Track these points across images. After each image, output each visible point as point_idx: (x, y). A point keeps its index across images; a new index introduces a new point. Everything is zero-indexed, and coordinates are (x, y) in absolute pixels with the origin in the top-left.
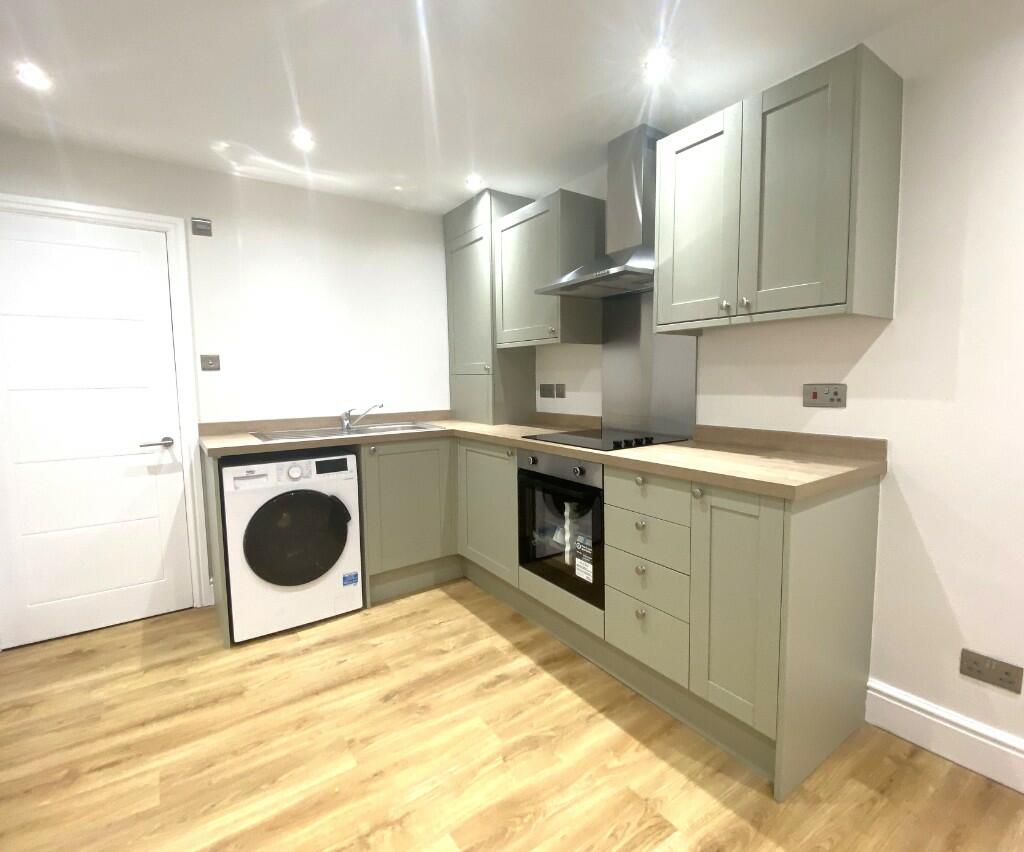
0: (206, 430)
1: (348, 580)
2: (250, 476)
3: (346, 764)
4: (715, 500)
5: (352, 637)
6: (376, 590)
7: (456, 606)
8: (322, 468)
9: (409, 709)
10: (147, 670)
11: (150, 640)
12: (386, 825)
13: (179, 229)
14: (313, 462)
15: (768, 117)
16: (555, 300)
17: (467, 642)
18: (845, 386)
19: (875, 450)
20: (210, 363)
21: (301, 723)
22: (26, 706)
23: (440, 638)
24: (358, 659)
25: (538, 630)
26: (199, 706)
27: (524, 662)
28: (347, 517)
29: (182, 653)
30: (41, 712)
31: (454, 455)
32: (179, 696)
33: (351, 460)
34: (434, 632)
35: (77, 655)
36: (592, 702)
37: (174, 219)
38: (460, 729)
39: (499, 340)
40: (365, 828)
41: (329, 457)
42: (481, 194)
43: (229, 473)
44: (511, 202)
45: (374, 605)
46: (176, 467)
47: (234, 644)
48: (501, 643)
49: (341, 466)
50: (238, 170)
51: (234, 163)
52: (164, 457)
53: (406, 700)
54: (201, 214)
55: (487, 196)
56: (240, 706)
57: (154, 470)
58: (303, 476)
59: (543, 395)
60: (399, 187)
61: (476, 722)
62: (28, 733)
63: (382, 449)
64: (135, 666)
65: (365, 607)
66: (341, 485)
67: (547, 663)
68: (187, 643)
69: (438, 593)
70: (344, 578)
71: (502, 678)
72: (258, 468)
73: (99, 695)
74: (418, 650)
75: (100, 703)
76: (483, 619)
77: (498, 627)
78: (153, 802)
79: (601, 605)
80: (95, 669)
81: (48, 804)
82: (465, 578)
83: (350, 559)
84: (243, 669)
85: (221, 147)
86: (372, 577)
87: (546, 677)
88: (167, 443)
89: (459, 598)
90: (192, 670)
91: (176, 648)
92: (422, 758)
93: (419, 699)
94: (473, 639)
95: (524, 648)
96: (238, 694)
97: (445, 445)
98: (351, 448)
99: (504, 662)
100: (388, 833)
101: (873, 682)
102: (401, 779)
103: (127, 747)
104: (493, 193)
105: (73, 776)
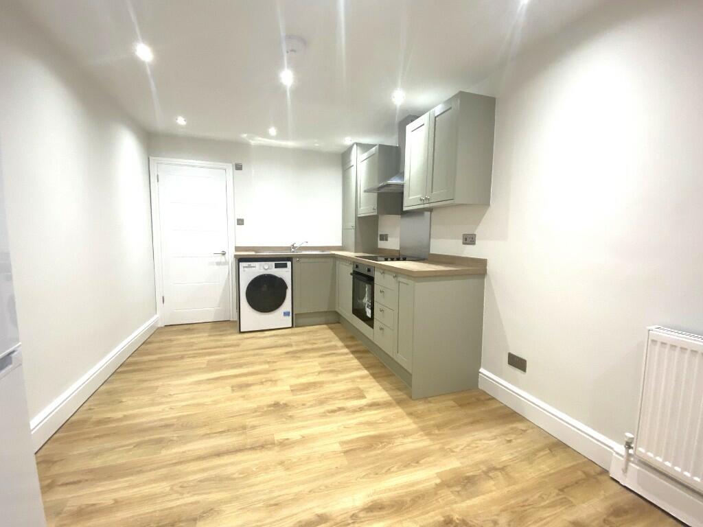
0: (237, 249)
1: (286, 314)
2: (249, 267)
3: (267, 366)
4: (401, 279)
5: (283, 335)
6: (298, 320)
7: (330, 331)
8: (277, 266)
9: (293, 357)
10: (210, 336)
11: (212, 328)
12: (271, 381)
13: (230, 168)
14: (273, 263)
15: (437, 119)
16: (376, 195)
17: (326, 342)
18: (475, 235)
19: (483, 263)
20: (240, 222)
21: (254, 355)
22: (171, 340)
23: (316, 339)
24: (281, 341)
25: (360, 342)
26: (225, 347)
27: (346, 350)
28: (286, 287)
29: (222, 333)
30: (175, 342)
31: (335, 265)
32: (219, 343)
33: (289, 264)
34: (315, 338)
35: (189, 330)
36: (363, 365)
37: (228, 164)
38: (308, 364)
39: (359, 213)
40: (264, 380)
41: (280, 261)
42: (353, 145)
43: (242, 264)
44: (365, 147)
45: (296, 327)
46: (226, 263)
47: (241, 332)
48: (340, 344)
49: (285, 266)
50: (253, 142)
51: (250, 141)
52: (223, 259)
53: (294, 355)
54: (239, 162)
55: (355, 146)
56: (237, 348)
57: (218, 264)
58: (268, 269)
59: (381, 240)
60: (316, 144)
61: (316, 363)
62: (170, 347)
63: (303, 260)
64: (207, 334)
65: (292, 327)
66: (285, 274)
67: (353, 352)
68: (225, 330)
69: (325, 326)
70: (284, 313)
71: (334, 354)
72: (253, 264)
73: (192, 340)
74: (306, 342)
75: (193, 342)
76: (337, 336)
77: (342, 339)
78: (203, 366)
79: (372, 327)
80: (194, 334)
81: (174, 363)
82: (339, 323)
83: (287, 305)
84: (240, 339)
85: (245, 136)
86: (296, 315)
87: (351, 356)
88: (224, 254)
89: (332, 329)
90: (224, 338)
91: (220, 331)
92: (291, 369)
93: (298, 355)
94: (330, 341)
95: (348, 347)
96: (238, 345)
97: (330, 261)
98: (289, 259)
99: (339, 349)
100: (270, 382)
101: (482, 370)
102: (280, 372)
103: (200, 353)
104: (357, 144)
105: (182, 357)
